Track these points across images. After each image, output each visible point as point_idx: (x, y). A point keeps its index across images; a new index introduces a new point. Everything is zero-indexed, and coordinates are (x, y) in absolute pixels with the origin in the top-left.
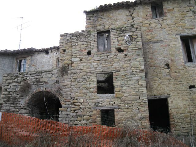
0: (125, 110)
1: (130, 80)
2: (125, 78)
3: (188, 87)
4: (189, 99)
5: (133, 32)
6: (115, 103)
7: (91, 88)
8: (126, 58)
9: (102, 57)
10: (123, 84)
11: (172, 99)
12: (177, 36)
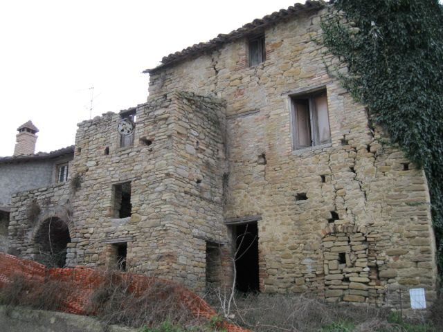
1: (152, 193)
2: (146, 189)
3: (294, 198)
4: (293, 222)
6: (130, 232)
7: (105, 209)
8: (152, 155)
9: (122, 157)
10: (143, 199)
11: (265, 222)
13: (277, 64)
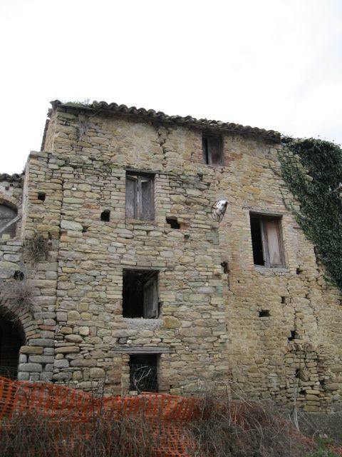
0: (184, 357)
1: (194, 293)
2: (184, 286)
3: (258, 314)
4: (259, 337)
5: (201, 190)
7: (110, 301)
8: (188, 245)
10: (181, 299)
11: (231, 334)
12: (244, 210)
13: (238, 176)
